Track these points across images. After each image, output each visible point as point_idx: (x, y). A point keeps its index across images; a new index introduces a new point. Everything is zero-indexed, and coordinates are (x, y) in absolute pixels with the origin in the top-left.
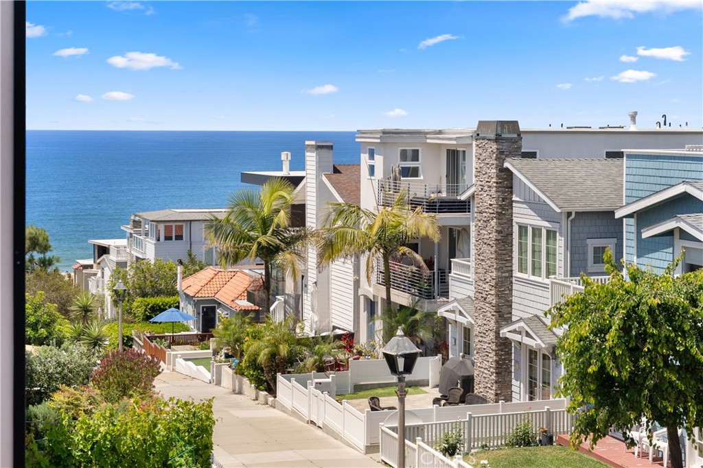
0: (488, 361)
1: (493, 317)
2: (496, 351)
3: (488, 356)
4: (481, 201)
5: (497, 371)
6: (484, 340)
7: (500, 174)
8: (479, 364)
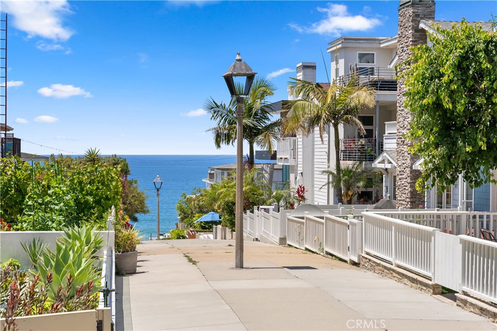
0: (405, 194)
1: (409, 156)
2: (410, 183)
3: (405, 189)
4: (402, 60)
5: (412, 200)
6: (403, 176)
7: (415, 34)
8: (399, 198)
